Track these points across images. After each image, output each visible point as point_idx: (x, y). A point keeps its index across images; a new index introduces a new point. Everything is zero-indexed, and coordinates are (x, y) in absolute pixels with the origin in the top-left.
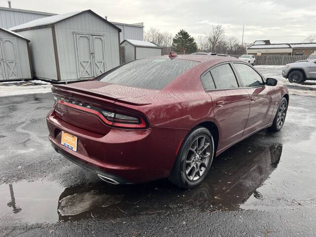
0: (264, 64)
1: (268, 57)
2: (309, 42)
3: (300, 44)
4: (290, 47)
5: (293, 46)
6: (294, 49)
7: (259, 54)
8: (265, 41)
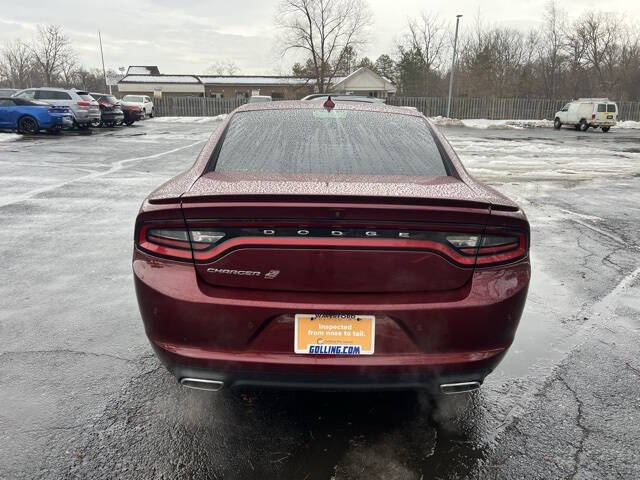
0: (171, 115)
1: (175, 99)
2: (216, 74)
3: (215, 77)
4: (200, 83)
5: (204, 80)
6: (208, 86)
7: (158, 94)
8: (148, 68)
